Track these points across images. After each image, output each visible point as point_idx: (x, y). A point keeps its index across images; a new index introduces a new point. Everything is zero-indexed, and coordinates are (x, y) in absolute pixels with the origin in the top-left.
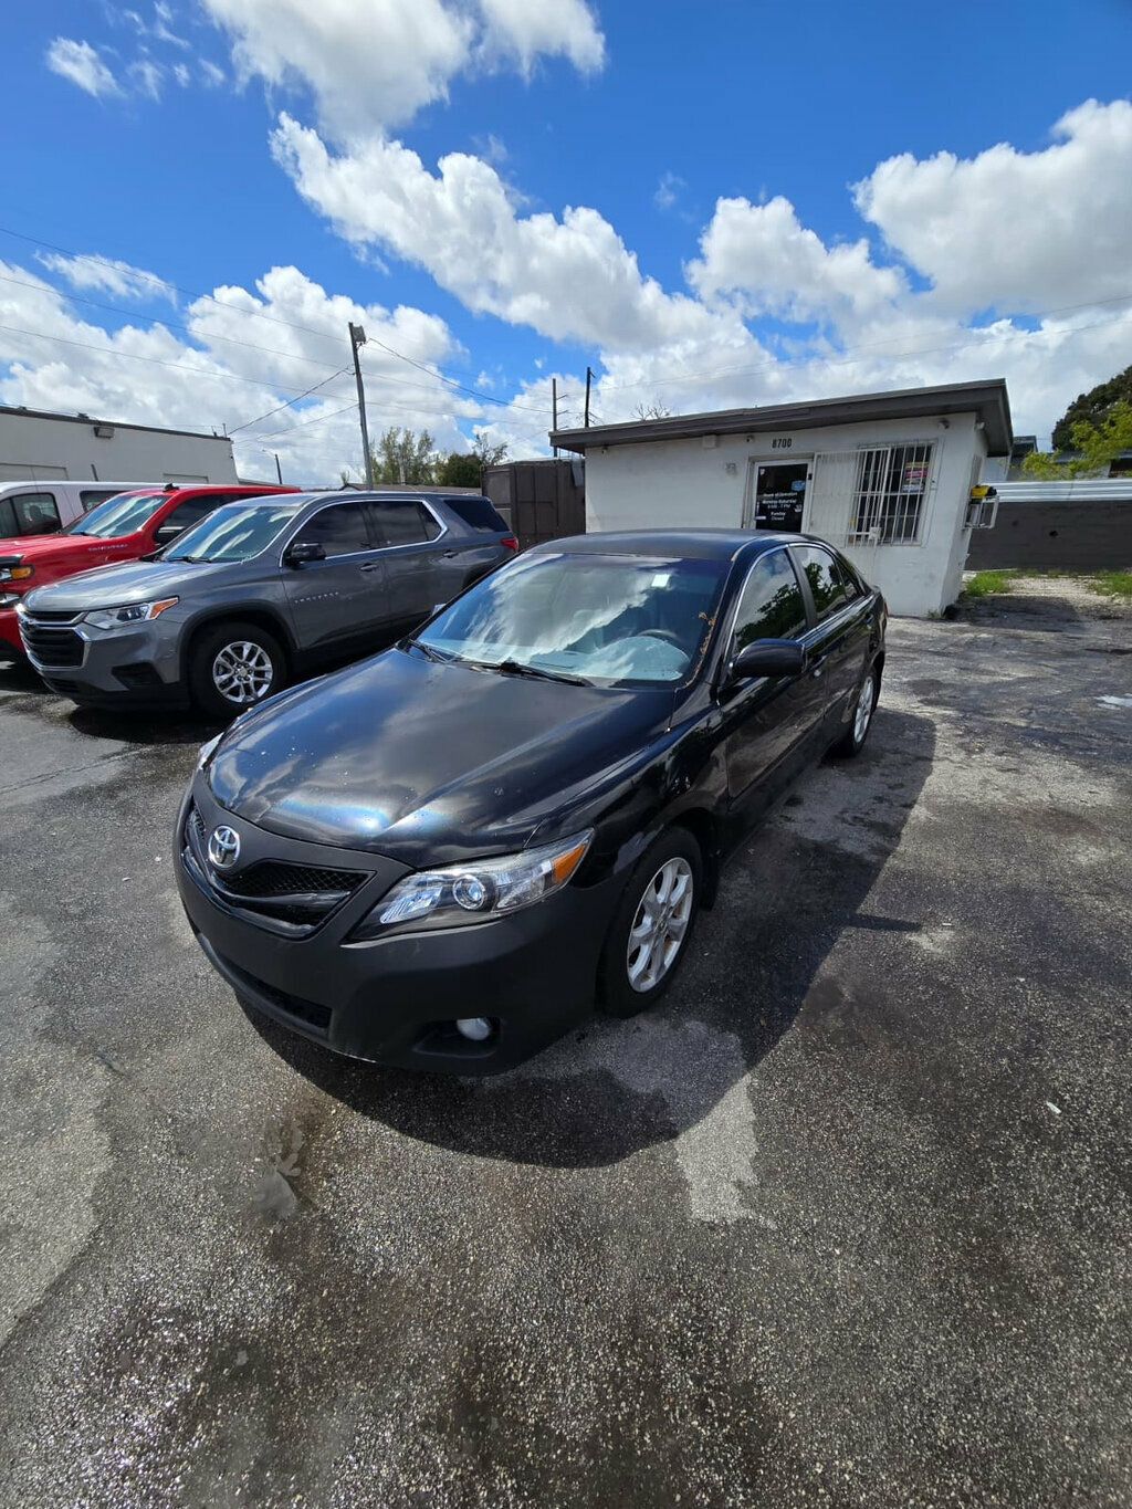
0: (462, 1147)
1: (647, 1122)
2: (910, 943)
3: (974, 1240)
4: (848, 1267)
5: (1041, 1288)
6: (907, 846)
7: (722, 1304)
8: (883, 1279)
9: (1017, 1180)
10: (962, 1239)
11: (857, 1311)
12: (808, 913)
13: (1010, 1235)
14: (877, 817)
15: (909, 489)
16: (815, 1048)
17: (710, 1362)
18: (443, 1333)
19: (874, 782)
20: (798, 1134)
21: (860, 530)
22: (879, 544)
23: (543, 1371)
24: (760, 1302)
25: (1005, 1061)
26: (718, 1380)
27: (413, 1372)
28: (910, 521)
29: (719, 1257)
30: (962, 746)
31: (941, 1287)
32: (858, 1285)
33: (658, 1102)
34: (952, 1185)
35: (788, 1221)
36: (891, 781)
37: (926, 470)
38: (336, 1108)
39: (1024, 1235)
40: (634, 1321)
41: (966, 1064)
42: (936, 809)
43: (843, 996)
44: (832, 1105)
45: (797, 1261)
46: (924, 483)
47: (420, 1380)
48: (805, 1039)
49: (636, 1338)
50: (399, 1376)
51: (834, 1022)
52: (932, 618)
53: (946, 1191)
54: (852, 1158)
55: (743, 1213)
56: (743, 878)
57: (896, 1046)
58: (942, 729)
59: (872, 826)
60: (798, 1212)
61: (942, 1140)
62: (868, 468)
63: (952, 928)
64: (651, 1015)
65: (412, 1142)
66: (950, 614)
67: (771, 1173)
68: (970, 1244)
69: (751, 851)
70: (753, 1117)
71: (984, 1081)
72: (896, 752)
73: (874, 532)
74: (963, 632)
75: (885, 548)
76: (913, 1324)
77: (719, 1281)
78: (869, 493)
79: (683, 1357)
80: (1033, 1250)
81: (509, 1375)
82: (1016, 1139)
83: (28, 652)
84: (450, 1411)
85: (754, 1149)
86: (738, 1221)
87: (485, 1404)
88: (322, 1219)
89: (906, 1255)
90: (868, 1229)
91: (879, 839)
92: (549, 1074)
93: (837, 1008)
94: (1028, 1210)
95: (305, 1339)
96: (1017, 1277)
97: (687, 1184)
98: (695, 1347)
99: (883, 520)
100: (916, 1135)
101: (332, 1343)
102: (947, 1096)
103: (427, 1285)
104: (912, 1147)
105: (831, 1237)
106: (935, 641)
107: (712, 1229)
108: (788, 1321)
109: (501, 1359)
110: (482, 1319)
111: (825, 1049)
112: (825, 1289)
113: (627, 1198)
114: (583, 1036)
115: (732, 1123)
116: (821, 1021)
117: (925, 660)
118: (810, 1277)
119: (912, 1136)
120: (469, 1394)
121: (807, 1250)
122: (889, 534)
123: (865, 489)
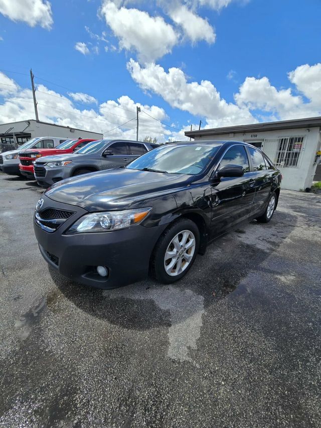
0: (94, 314)
1: (161, 318)
2: (277, 278)
3: (286, 392)
4: (226, 391)
5: (316, 422)
6: (281, 249)
7: (168, 393)
8: (241, 399)
9: (310, 371)
10: (280, 391)
11: (226, 411)
12: (240, 264)
13: (304, 394)
14: (272, 240)
15: (295, 150)
16: (232, 306)
17: (155, 416)
18: (59, 377)
19: (273, 230)
20: (217, 334)
21: (278, 162)
22: (284, 167)
23: (89, 402)
24: (185, 396)
25: (311, 324)
26: (156, 425)
27: (42, 389)
28: (295, 160)
29: (172, 374)
30: (307, 224)
31: (267, 409)
32: (229, 399)
33: (168, 313)
34: (280, 367)
35: (205, 366)
36: (278, 230)
37: (301, 145)
38: (60, 295)
39: (311, 395)
40: (131, 391)
41: (293, 322)
42: (294, 240)
43: (247, 291)
44: (234, 327)
45: (205, 383)
46: (300, 149)
47: (43, 393)
48: (229, 303)
49: (129, 398)
50: (36, 389)
51: (241, 298)
52: (301, 191)
53: (276, 369)
54: (238, 347)
55: (188, 359)
56: (219, 251)
57: (265, 311)
58: (300, 219)
59: (269, 242)
60: (210, 363)
61: (278, 348)
62: (281, 144)
63: (295, 276)
64: (174, 286)
65: (79, 310)
66: (308, 190)
67: (203, 346)
68: (284, 394)
69: (224, 244)
70: (202, 325)
71: (301, 330)
72: (282, 223)
73: (283, 163)
74: (311, 195)
75: (286, 168)
76: (251, 423)
77: (170, 384)
78: (281, 151)
79: (145, 411)
80: (315, 403)
81: (75, 400)
82: (312, 354)
83: (35, 174)
84: (48, 408)
85: (199, 336)
86: (184, 362)
87: (62, 409)
88: (39, 328)
89: (253, 392)
90: (238, 377)
91: (271, 246)
92: (133, 298)
93: (243, 294)
94: (314, 385)
95: (12, 368)
96: (305, 414)
97: (169, 343)
98: (151, 408)
99: (286, 160)
100: (268, 344)
101: (20, 371)
102: (283, 332)
103: (62, 359)
104: (264, 349)
105: (222, 376)
106: (301, 197)
107: (173, 362)
108: (194, 407)
109: (75, 393)
110: (75, 376)
111: (236, 307)
112: (214, 397)
113: (145, 344)
114: (148, 288)
115: (193, 325)
116: (237, 298)
117: (297, 201)
118: (209, 391)
119: (265, 344)
120: (58, 404)
121: (210, 380)
122: (287, 164)
123: (280, 150)
